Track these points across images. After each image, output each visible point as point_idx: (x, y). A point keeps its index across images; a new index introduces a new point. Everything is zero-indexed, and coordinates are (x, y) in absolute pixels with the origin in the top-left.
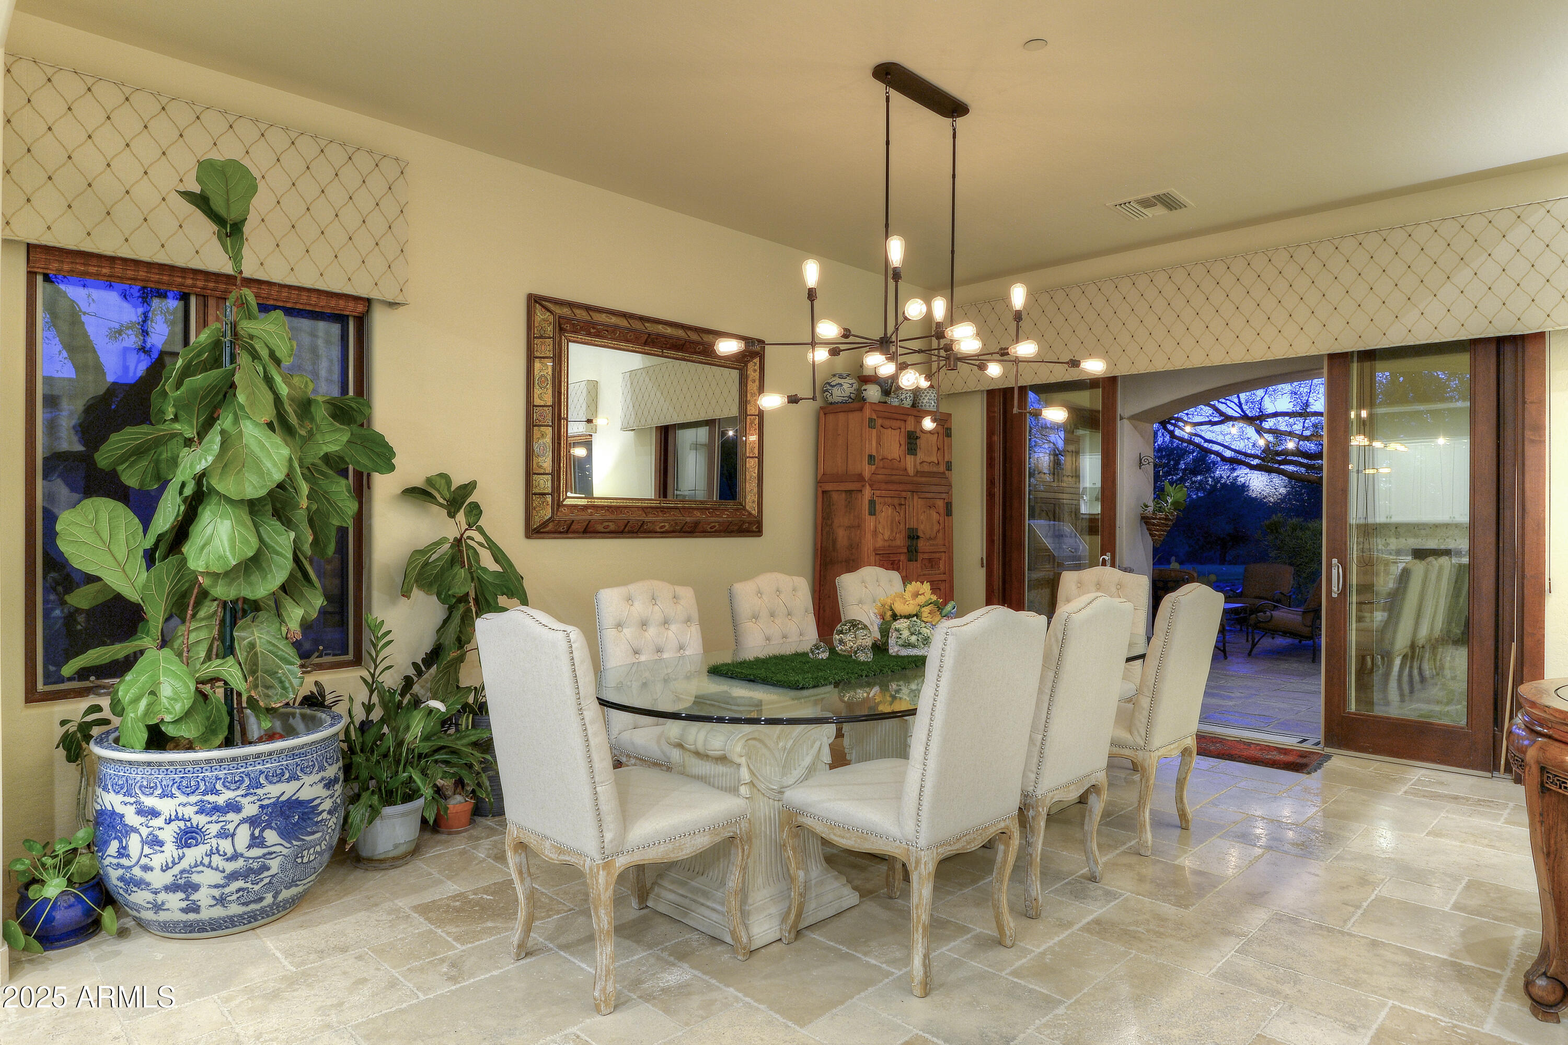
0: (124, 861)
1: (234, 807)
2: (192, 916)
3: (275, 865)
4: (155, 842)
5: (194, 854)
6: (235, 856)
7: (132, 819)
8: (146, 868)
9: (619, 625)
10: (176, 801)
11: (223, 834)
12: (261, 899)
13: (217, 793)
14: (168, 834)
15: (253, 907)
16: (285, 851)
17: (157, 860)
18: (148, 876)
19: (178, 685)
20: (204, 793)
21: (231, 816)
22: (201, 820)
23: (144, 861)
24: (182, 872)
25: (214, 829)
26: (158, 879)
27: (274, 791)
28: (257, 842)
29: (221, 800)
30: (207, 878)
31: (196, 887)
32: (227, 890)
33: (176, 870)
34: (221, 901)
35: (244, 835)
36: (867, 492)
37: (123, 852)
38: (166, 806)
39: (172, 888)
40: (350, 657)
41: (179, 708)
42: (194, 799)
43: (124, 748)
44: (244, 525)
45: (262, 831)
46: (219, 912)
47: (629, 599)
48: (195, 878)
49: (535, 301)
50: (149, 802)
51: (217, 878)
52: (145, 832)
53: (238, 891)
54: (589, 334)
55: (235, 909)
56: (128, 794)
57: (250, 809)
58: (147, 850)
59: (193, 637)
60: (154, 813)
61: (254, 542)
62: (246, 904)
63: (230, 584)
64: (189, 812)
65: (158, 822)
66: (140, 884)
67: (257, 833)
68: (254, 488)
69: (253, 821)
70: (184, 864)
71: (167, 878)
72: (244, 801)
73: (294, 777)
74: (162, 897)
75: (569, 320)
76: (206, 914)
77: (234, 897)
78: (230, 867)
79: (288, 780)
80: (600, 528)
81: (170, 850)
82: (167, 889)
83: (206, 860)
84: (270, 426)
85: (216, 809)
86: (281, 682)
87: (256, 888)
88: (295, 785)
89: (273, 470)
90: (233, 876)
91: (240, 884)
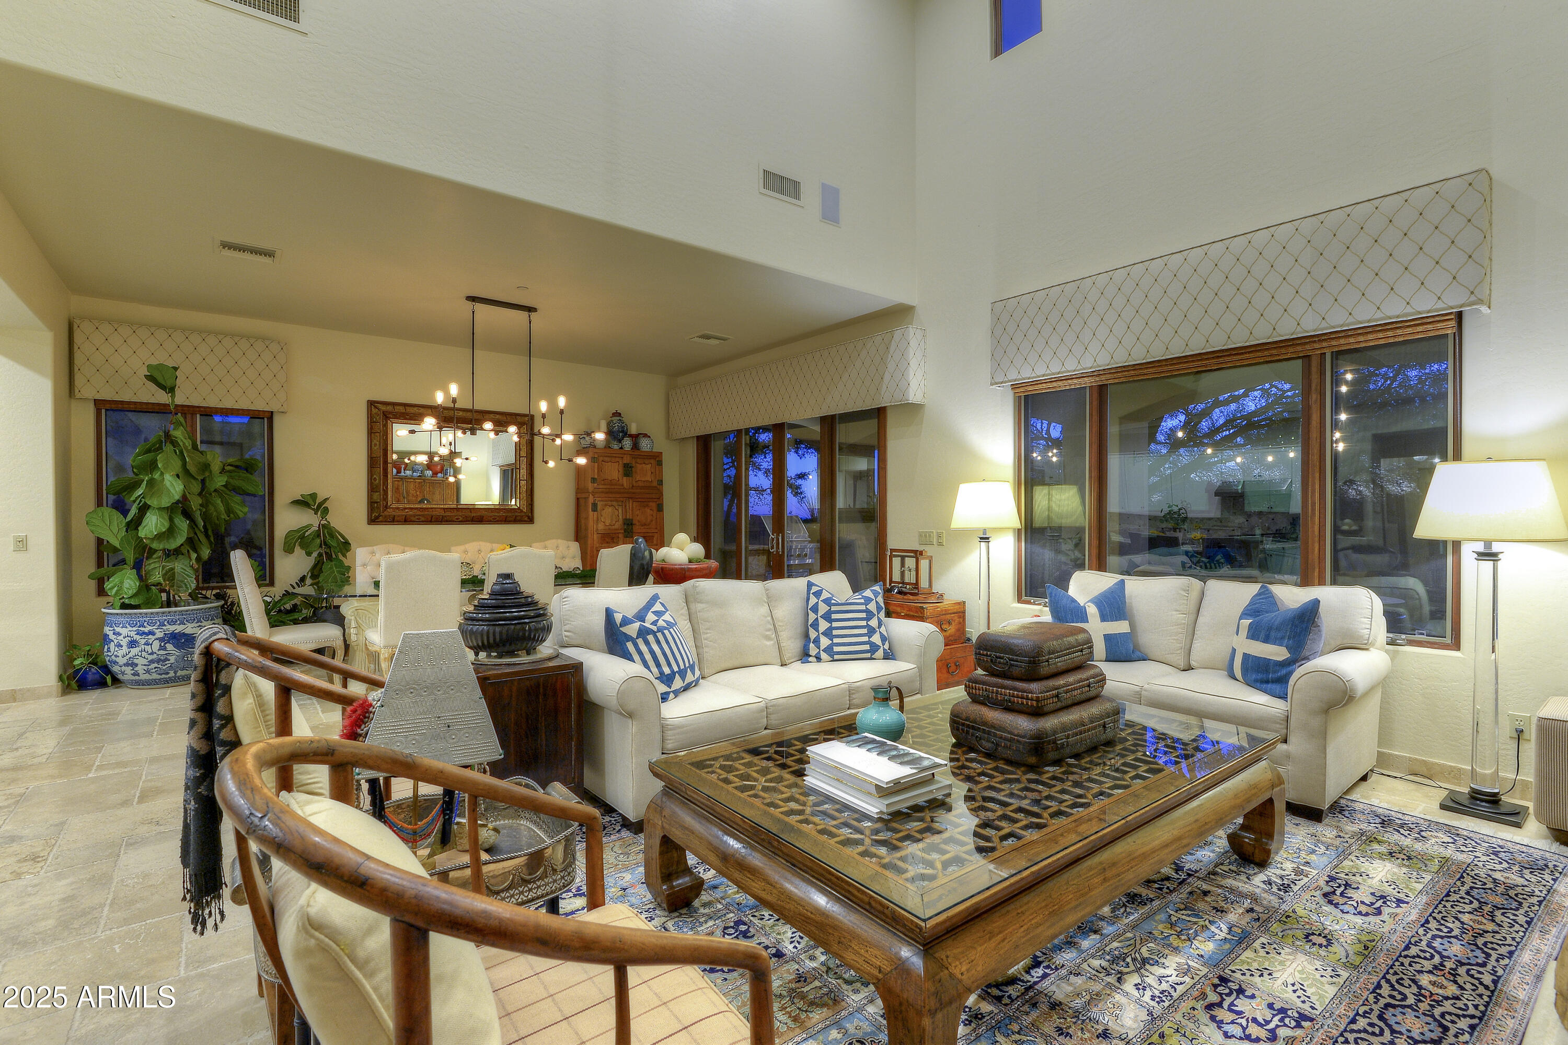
0: (109, 653)
1: (151, 633)
2: (137, 678)
3: (172, 659)
4: (119, 646)
5: (134, 651)
6: (152, 653)
7: (112, 637)
8: (116, 656)
9: (364, 565)
10: (128, 629)
11: (147, 644)
12: (168, 673)
13: (145, 627)
14: (124, 642)
15: (163, 676)
16: (177, 654)
17: (120, 653)
18: (117, 660)
19: (132, 583)
20: (139, 627)
21: (150, 636)
22: (138, 637)
23: (115, 653)
24: (130, 658)
25: (143, 641)
26: (122, 661)
27: (172, 628)
28: (162, 648)
29: (146, 630)
30: (140, 661)
31: (136, 665)
32: (150, 667)
33: (128, 657)
34: (148, 672)
35: (156, 645)
36: (591, 499)
37: (109, 651)
38: (124, 631)
39: (127, 665)
40: (267, 582)
41: (131, 593)
42: (135, 629)
43: (114, 609)
44: (163, 518)
45: (165, 644)
46: (147, 677)
47: (373, 553)
48: (136, 661)
49: (371, 404)
50: (118, 629)
51: (145, 662)
52: (116, 641)
53: (155, 668)
54: (406, 419)
55: (155, 676)
56: (111, 627)
57: (159, 634)
58: (116, 649)
59: (152, 566)
60: (119, 634)
61: (167, 525)
62: (161, 674)
63: (160, 543)
64: (132, 634)
65: (121, 637)
66: (115, 663)
67: (162, 644)
68: (166, 502)
69: (161, 640)
70: (131, 655)
71: (124, 661)
72: (156, 631)
73: (182, 623)
74: (123, 668)
75: (390, 413)
76: (144, 677)
77: (154, 670)
78: (150, 657)
79: (179, 625)
80: (413, 519)
81: (125, 649)
82: (125, 665)
83: (140, 654)
84: (178, 476)
85: (144, 633)
86: (186, 585)
87: (164, 668)
88: (182, 627)
89: (175, 495)
90: (152, 662)
91: (156, 665)
